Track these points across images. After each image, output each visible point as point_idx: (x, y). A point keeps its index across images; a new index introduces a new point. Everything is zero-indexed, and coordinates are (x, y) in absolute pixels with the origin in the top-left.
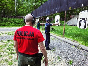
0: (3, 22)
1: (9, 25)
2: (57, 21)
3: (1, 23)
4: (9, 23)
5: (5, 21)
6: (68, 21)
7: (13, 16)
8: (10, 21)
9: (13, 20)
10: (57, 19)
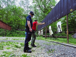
0: (16, 33)
1: (19, 36)
2: (59, 27)
3: (15, 34)
4: (20, 35)
5: (18, 33)
6: (73, 34)
7: (24, 29)
8: (21, 33)
9: (23, 32)
10: (59, 25)
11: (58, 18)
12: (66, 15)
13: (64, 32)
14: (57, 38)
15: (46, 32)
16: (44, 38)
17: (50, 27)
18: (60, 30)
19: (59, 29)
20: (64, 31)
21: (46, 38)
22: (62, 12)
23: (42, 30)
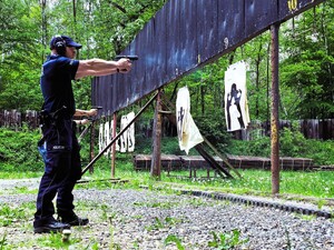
10: (234, 86)
11: (226, 41)
12: (269, 28)
13: (297, 123)
14: (231, 172)
15: (157, 131)
16: (143, 177)
17: (183, 99)
18: (240, 120)
19: (233, 108)
20: (296, 116)
21: (157, 173)
22: (252, 7)
23: (131, 116)
